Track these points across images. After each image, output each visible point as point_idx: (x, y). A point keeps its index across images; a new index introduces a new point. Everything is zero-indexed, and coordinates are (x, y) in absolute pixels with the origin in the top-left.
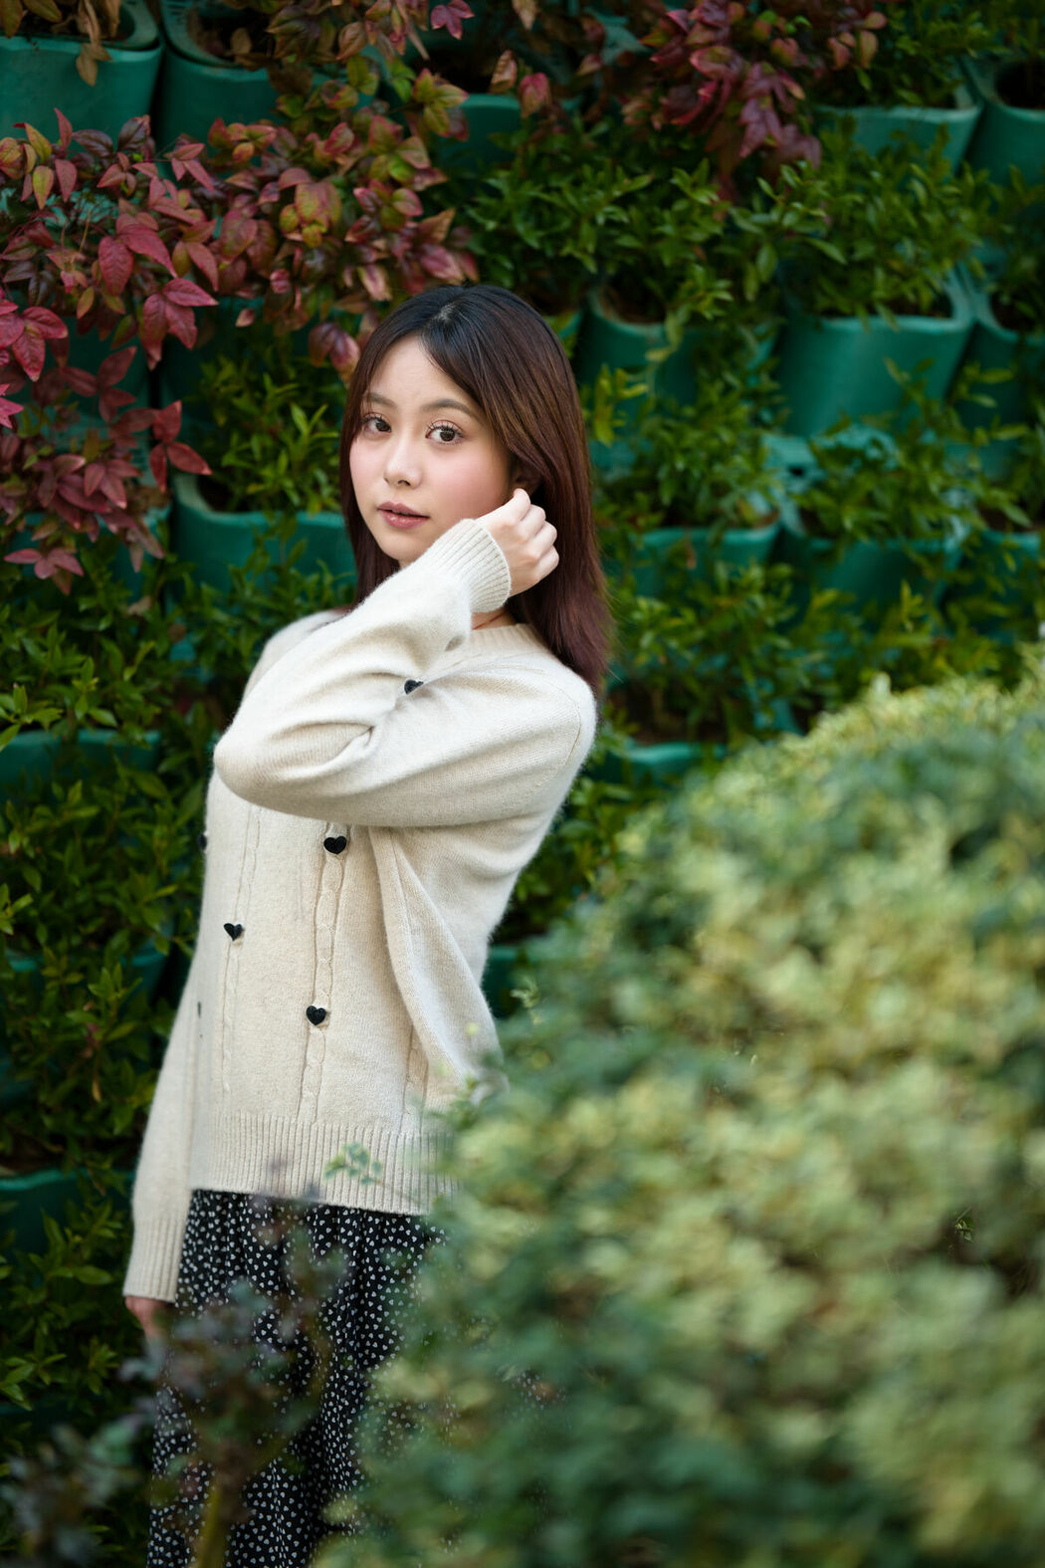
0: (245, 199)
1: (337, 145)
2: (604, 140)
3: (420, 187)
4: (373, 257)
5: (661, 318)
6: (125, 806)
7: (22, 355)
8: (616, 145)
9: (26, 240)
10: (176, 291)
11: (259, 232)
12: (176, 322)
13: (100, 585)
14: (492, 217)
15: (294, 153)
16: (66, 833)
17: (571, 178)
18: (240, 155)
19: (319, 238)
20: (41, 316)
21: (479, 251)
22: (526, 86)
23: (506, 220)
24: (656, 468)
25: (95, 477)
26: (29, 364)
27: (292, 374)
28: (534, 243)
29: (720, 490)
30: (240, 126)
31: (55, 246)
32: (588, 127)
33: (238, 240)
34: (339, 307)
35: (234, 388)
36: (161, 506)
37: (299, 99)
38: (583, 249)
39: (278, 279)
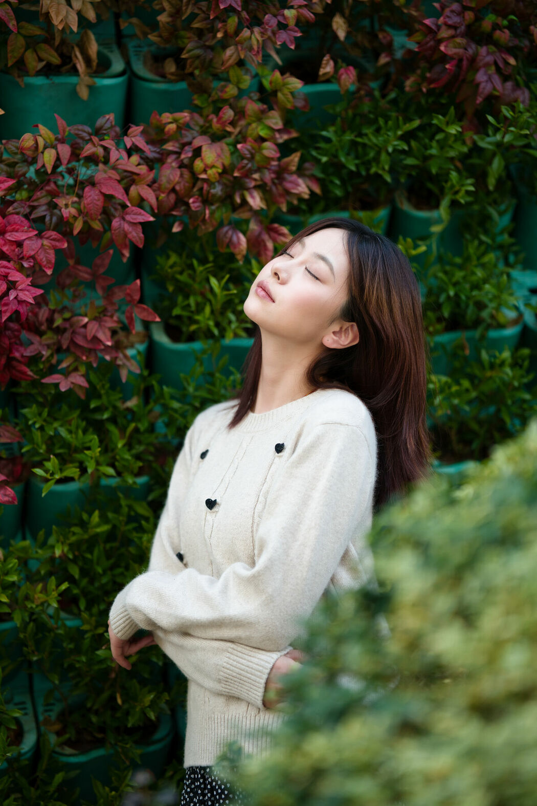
0: (174, 157)
1: (224, 119)
2: (394, 102)
3: (280, 141)
4: (252, 184)
5: (437, 206)
6: (127, 523)
7: (41, 260)
8: (402, 105)
9: (44, 193)
10: (130, 214)
11: (182, 176)
12: (131, 232)
13: (103, 392)
14: (325, 155)
15: (202, 127)
16: (93, 541)
17: (374, 127)
18: (169, 131)
19: (217, 176)
20: (51, 236)
21: (320, 175)
22: (342, 74)
23: (335, 156)
24: (438, 296)
25: (93, 328)
26: (46, 265)
27: (211, 258)
28: (353, 168)
29: (480, 306)
30: (168, 114)
31: (61, 195)
32: (384, 96)
33: (169, 181)
34: (236, 216)
35: (178, 269)
36: (142, 342)
37: (206, 96)
38: (383, 169)
39: (194, 202)
